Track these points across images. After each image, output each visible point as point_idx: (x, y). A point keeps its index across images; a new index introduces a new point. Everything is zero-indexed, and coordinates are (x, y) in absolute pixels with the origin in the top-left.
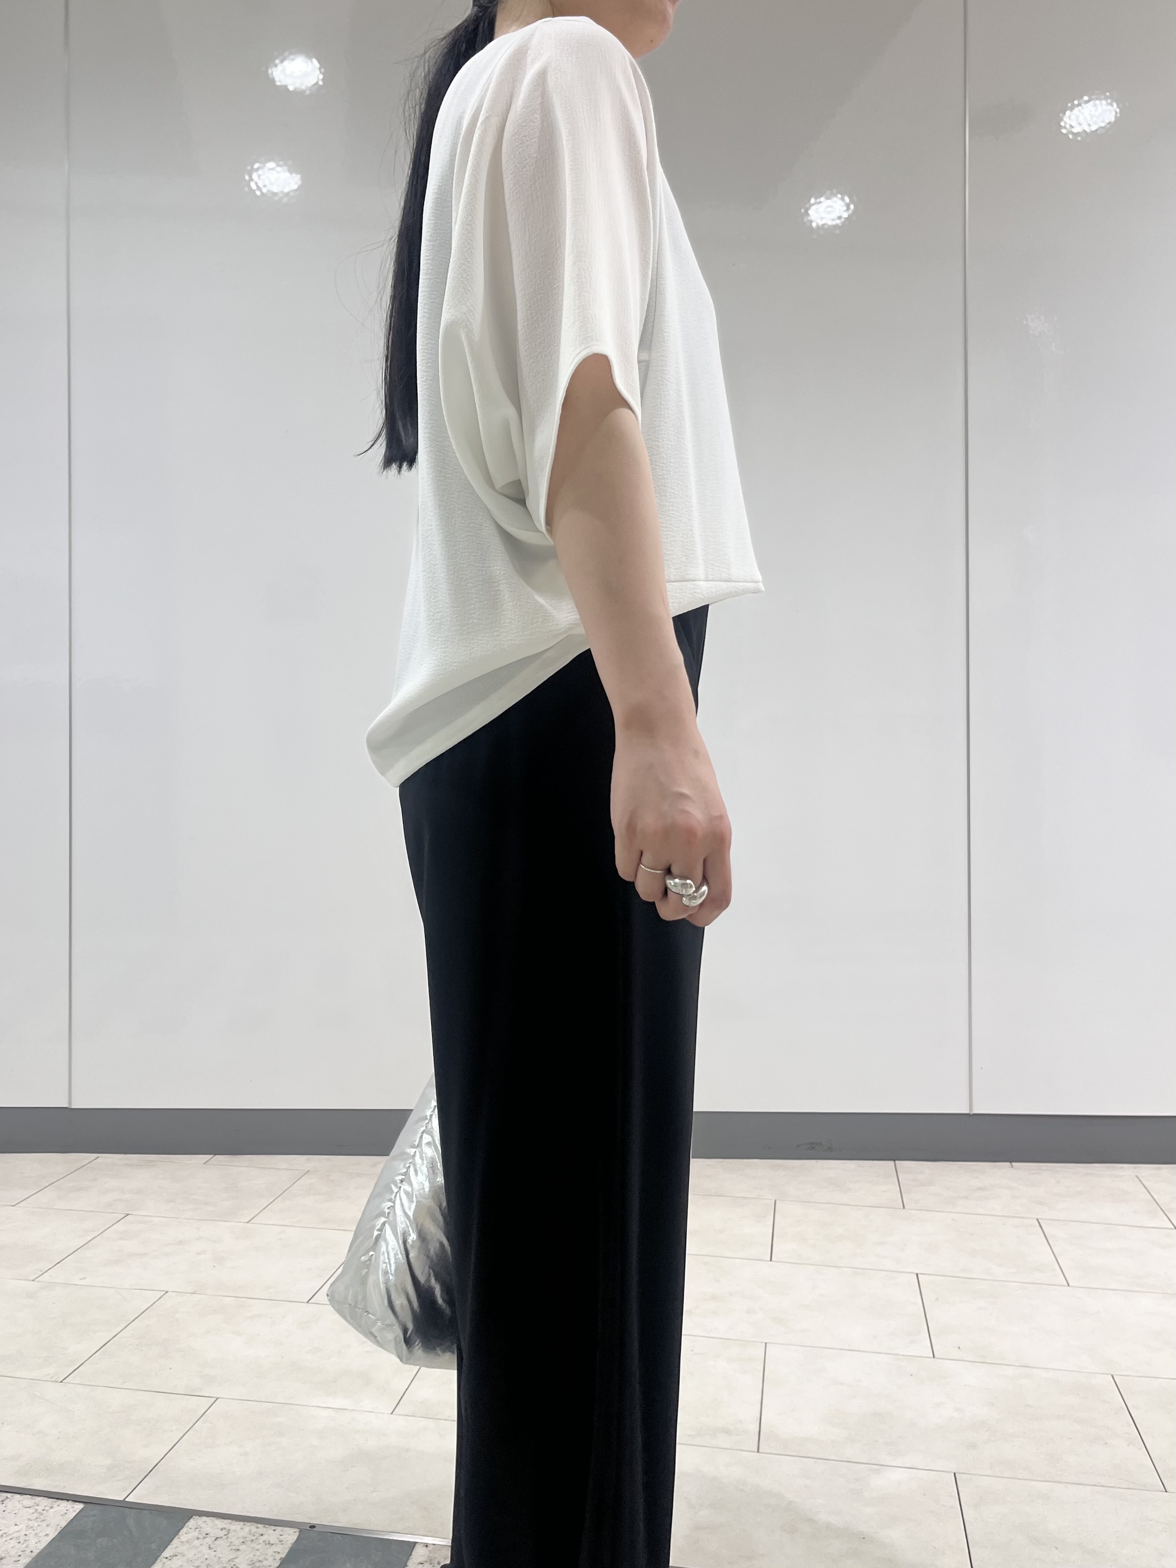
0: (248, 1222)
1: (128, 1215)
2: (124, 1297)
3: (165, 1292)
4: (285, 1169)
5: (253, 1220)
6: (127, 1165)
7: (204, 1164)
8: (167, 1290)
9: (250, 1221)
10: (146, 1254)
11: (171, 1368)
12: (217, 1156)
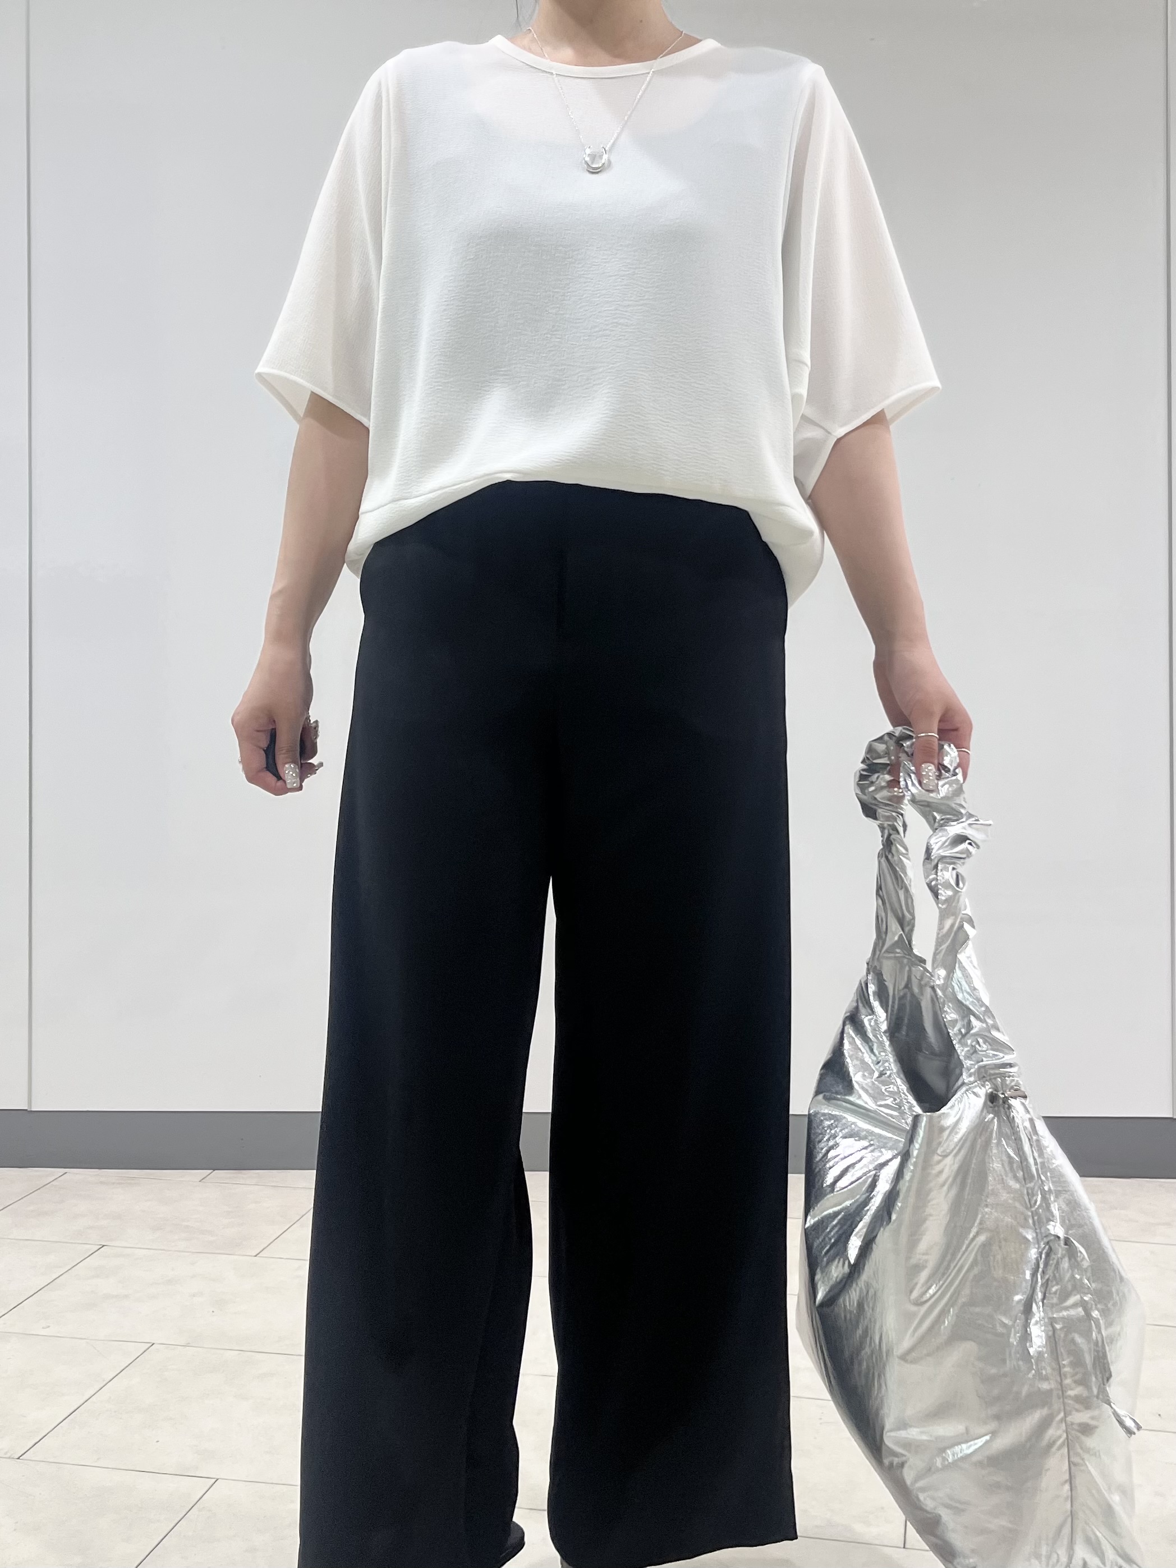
0: (255, 1256)
1: (104, 1246)
2: (98, 1351)
3: (151, 1344)
4: (303, 1188)
5: (261, 1254)
6: (102, 1183)
7: (200, 1181)
8: (153, 1342)
9: (258, 1254)
10: (126, 1296)
11: (158, 1441)
12: (216, 1171)
